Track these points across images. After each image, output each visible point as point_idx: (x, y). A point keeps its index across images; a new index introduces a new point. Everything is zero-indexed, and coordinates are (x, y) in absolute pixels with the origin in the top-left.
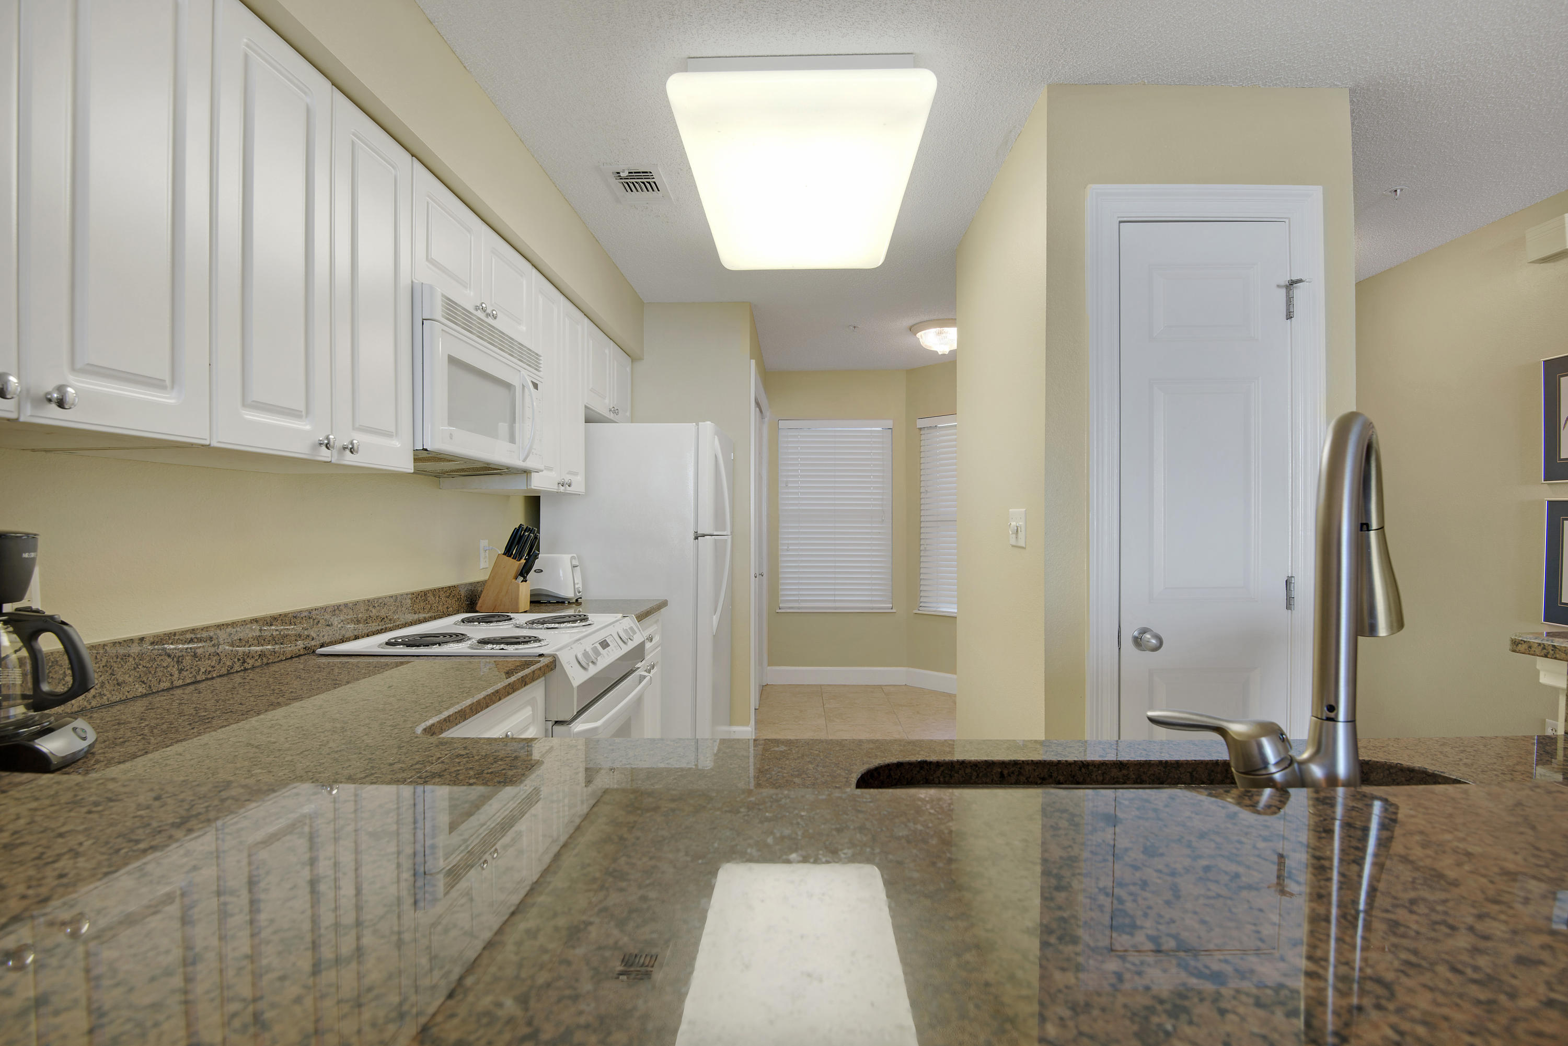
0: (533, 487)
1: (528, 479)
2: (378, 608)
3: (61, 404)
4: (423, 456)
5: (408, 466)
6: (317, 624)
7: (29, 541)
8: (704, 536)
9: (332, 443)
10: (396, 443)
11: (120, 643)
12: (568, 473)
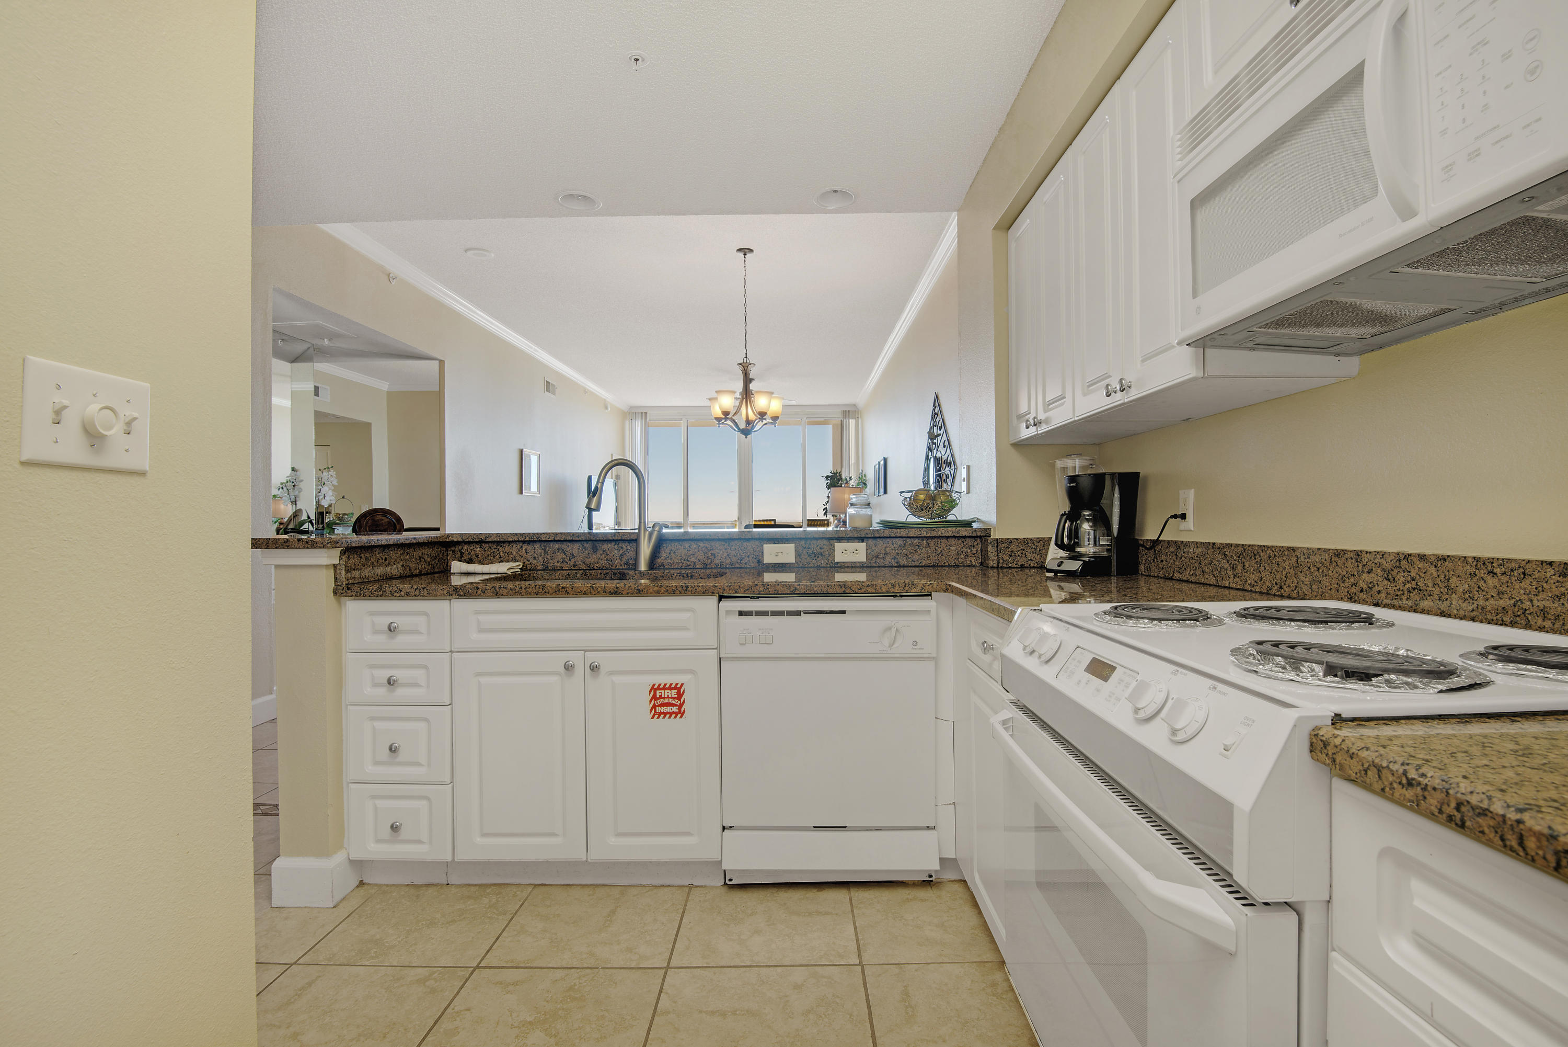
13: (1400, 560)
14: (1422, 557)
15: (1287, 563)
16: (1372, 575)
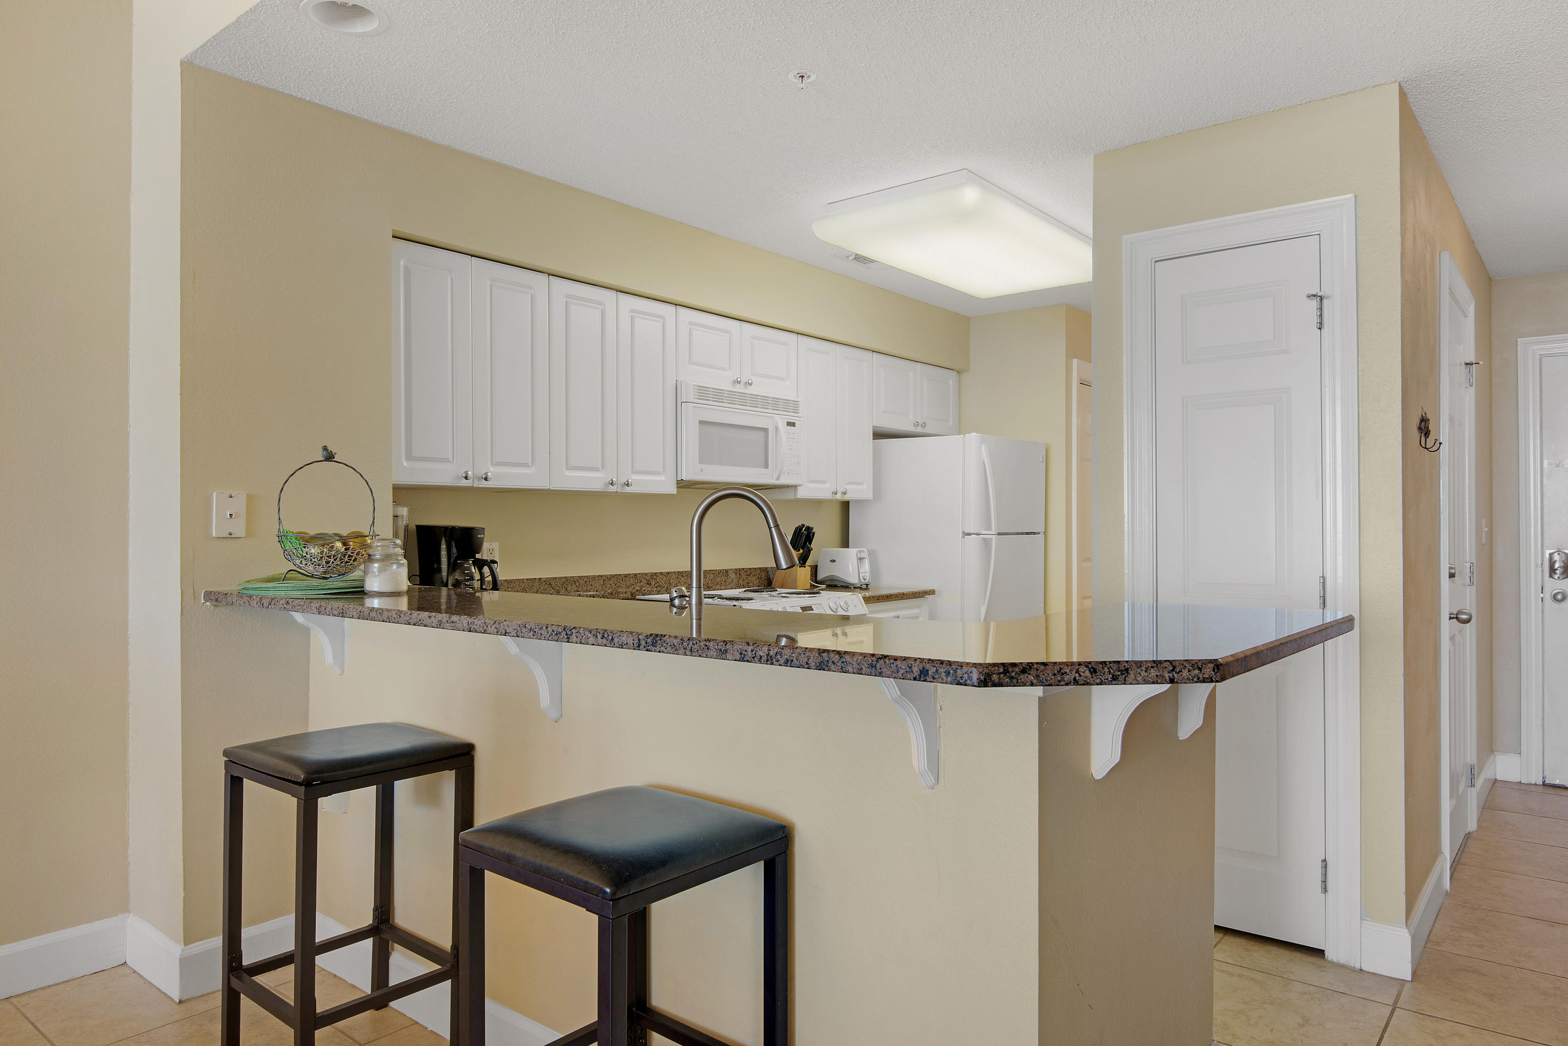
0: (799, 497)
1: (796, 491)
2: (686, 577)
3: (486, 479)
4: (682, 485)
5: (672, 489)
6: (640, 582)
7: (482, 530)
8: (969, 534)
9: (614, 482)
10: (663, 478)
11: (530, 579)
12: (847, 484)
13: (653, 575)
14: (661, 573)
15: (597, 584)
16: (642, 583)
